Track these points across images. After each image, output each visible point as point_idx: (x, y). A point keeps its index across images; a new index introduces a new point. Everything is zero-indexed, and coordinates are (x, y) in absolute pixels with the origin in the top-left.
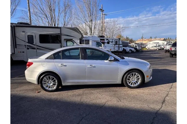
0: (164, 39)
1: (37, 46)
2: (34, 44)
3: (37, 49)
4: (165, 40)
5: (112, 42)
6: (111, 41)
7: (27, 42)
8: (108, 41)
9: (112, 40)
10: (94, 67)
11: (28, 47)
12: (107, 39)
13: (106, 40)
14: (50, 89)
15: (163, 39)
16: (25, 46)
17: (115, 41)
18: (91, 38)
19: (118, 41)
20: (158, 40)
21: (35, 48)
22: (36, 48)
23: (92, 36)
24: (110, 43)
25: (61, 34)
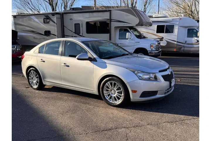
2: (81, 34)
7: (74, 32)
10: (68, 66)
18: (177, 21)
23: (181, 19)
25: (110, 20)
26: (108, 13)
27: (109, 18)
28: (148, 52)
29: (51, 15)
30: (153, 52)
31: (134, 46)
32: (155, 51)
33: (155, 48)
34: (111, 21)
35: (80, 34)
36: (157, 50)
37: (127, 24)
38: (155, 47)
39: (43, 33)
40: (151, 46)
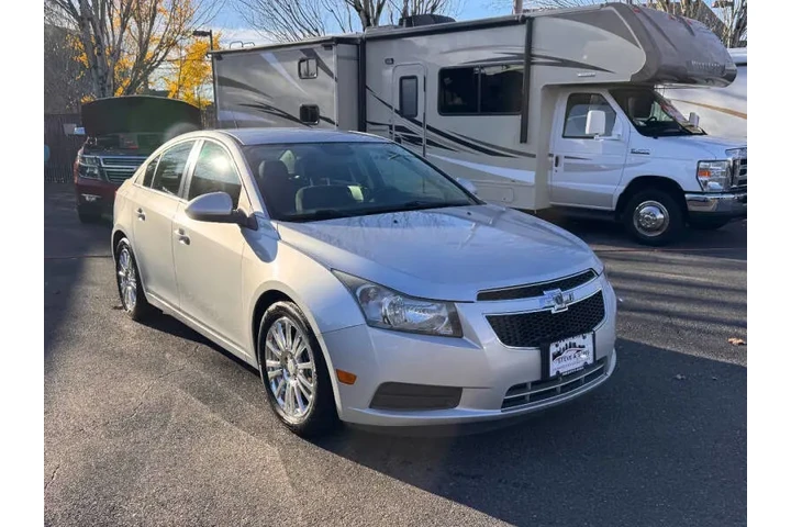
1: (429, 128)
2: (419, 118)
3: (429, 142)
7: (396, 111)
10: (187, 241)
11: (398, 133)
16: (391, 127)
21: (420, 140)
22: (424, 142)
25: (529, 57)
26: (521, 31)
27: (521, 50)
28: (686, 196)
29: (319, 45)
30: (709, 197)
31: (624, 166)
32: (723, 193)
33: (719, 180)
34: (533, 63)
35: (416, 118)
36: (732, 191)
37: (594, 72)
38: (722, 173)
39: (297, 115)
40: (700, 172)
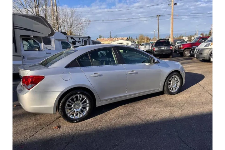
0: (128, 38)
4: (128, 40)
5: (79, 42)
6: (77, 40)
8: (73, 40)
9: (80, 39)
10: (136, 73)
12: (72, 38)
13: (70, 38)
14: (78, 117)
15: (126, 38)
17: (83, 40)
19: (87, 40)
20: (121, 40)
24: (77, 43)
